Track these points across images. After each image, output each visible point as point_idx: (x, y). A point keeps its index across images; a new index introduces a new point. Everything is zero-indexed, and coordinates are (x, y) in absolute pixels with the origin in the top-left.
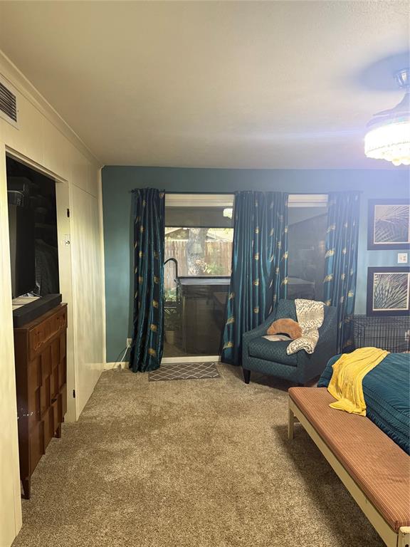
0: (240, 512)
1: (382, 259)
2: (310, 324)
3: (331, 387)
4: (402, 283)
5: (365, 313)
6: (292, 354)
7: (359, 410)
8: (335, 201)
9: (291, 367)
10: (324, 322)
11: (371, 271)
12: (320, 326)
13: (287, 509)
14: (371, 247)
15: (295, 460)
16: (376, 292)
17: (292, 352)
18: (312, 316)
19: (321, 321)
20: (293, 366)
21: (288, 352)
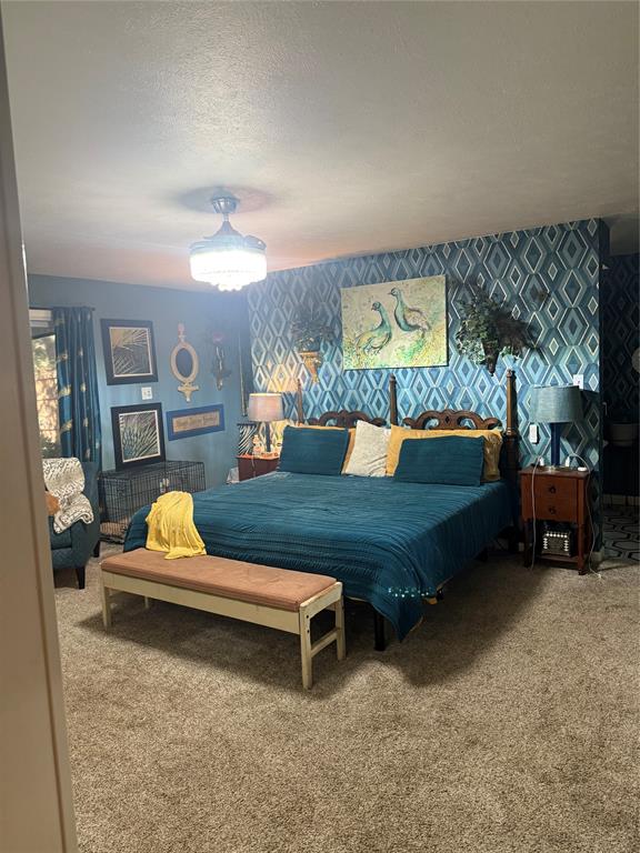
0: (120, 704)
1: (125, 395)
2: (68, 490)
3: (151, 543)
4: (149, 423)
5: (114, 468)
6: (65, 531)
7: (199, 550)
8: (63, 319)
9: (62, 550)
10: (86, 483)
11: (116, 411)
12: (82, 489)
13: (166, 677)
14: (112, 381)
15: (133, 640)
16: (124, 438)
17: (64, 528)
18: (69, 478)
19: (82, 483)
20: (66, 547)
21: (58, 530)
